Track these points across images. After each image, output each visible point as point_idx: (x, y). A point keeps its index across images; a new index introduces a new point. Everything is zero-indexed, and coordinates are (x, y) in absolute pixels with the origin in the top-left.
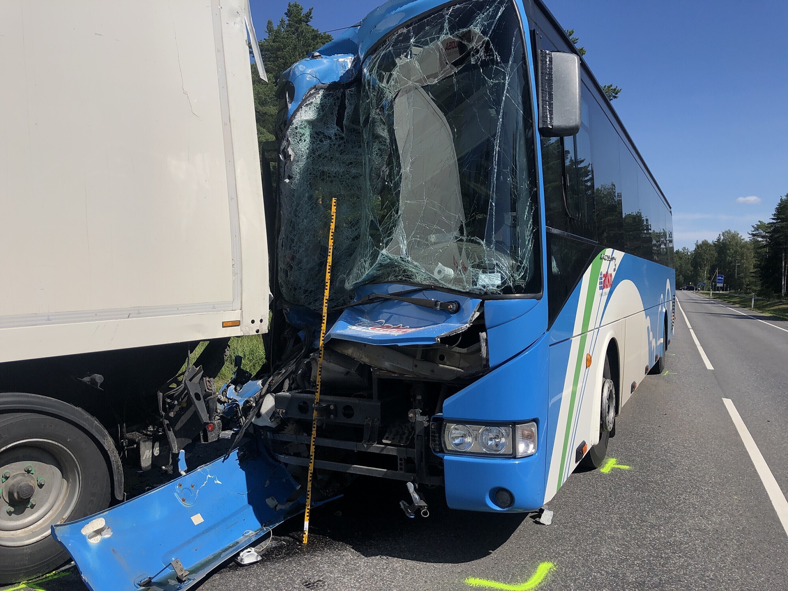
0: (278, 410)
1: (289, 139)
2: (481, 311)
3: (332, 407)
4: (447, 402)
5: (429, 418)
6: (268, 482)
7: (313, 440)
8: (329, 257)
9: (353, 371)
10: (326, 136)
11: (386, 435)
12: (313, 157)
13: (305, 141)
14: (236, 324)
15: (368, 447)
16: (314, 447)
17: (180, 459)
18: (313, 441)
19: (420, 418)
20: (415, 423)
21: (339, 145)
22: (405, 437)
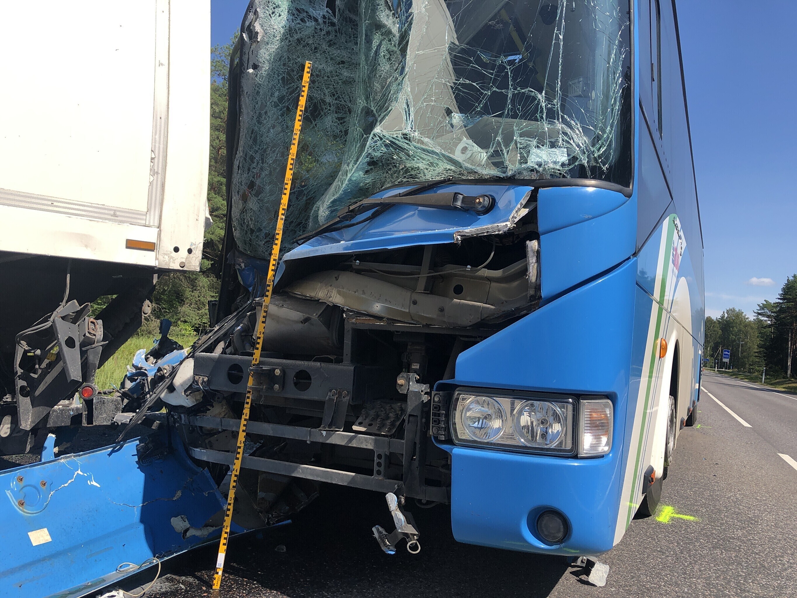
0: (197, 377)
1: (258, 10)
2: (532, 207)
3: (278, 372)
4: (463, 357)
5: (431, 388)
6: (179, 493)
7: (243, 422)
8: (292, 146)
9: (315, 316)
10: (310, 16)
11: (360, 420)
12: (290, 41)
13: (280, 16)
14: (149, 247)
15: (328, 436)
16: (245, 434)
17: (46, 448)
18: (244, 425)
19: (415, 387)
20: (407, 395)
21: (328, 33)
22: (388, 422)
